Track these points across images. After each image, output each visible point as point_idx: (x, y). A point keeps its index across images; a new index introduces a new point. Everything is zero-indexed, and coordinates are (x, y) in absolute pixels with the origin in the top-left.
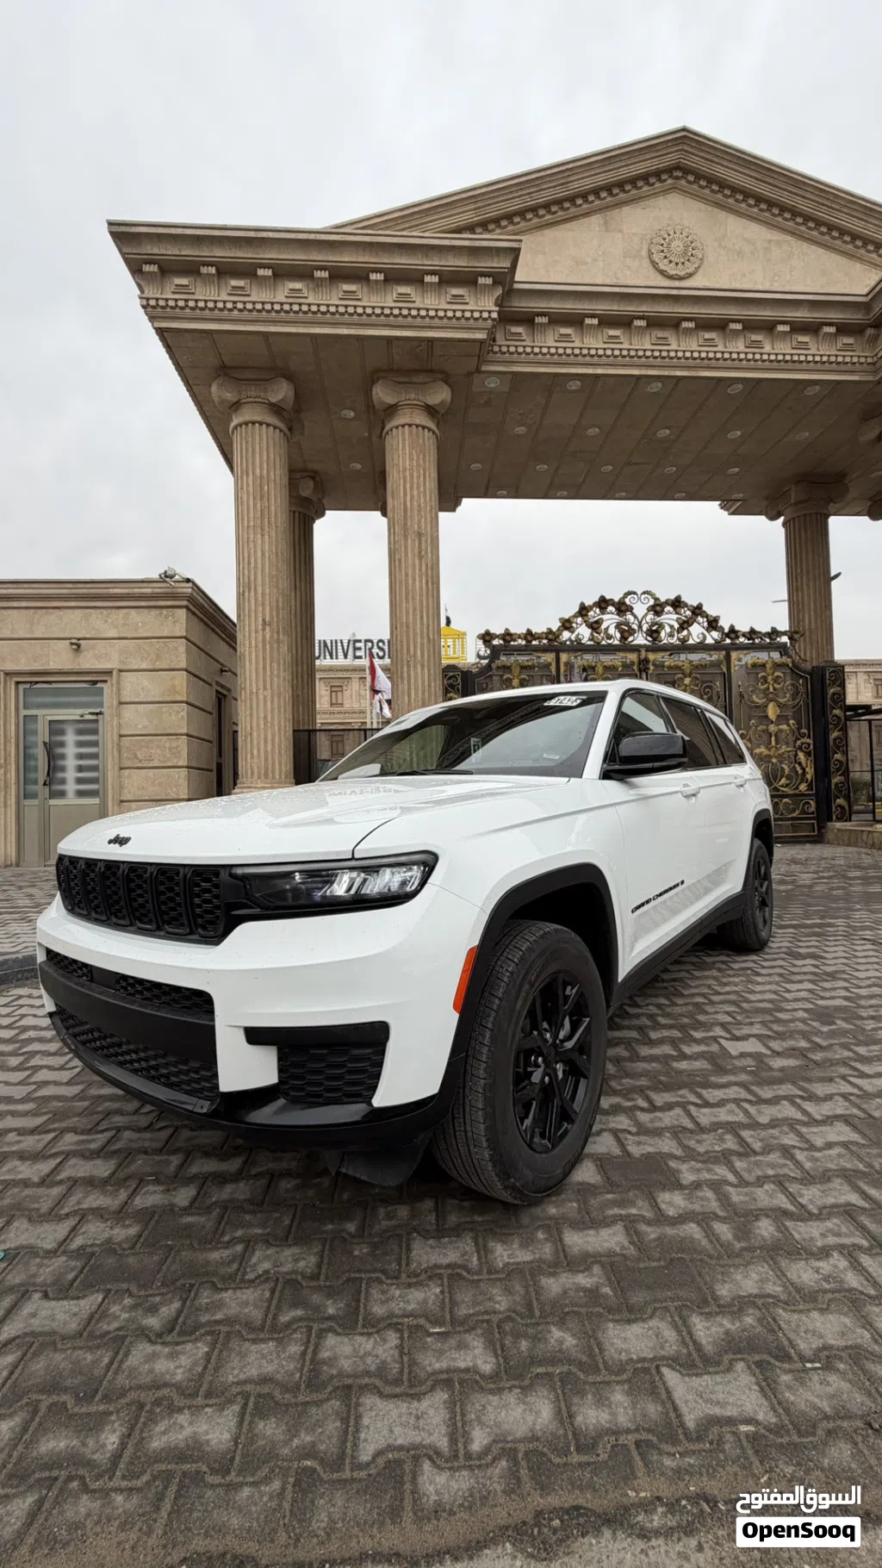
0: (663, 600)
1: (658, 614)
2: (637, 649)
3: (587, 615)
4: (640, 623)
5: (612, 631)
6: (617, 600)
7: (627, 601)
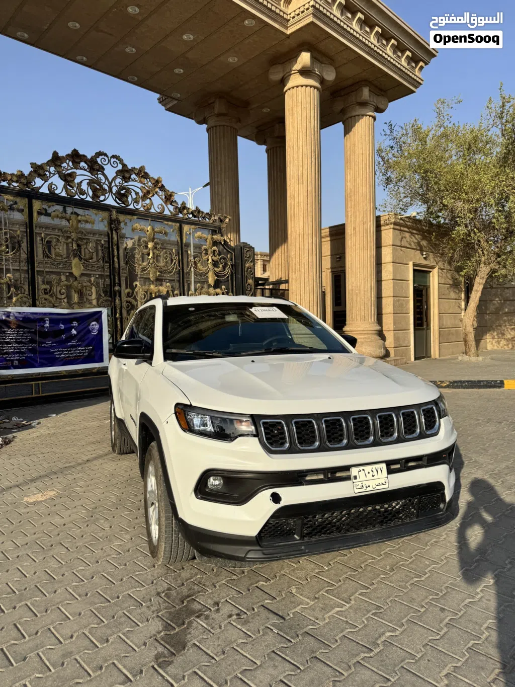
0: (130, 167)
1: (126, 179)
2: (107, 208)
3: (60, 166)
4: (110, 183)
5: (84, 186)
6: (89, 157)
7: (99, 160)
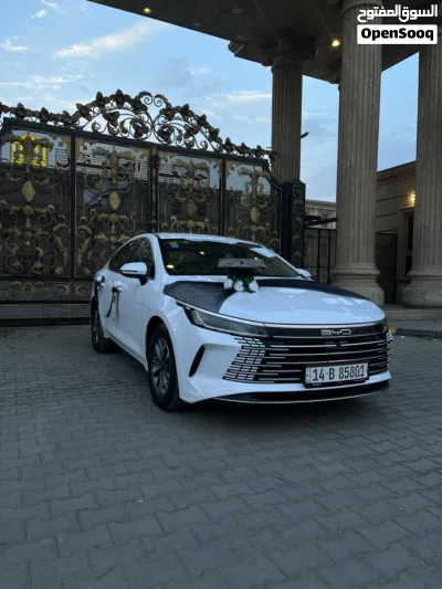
0: (174, 106)
1: (170, 117)
2: (150, 145)
3: (103, 106)
4: (153, 123)
6: (133, 97)
7: (142, 100)
